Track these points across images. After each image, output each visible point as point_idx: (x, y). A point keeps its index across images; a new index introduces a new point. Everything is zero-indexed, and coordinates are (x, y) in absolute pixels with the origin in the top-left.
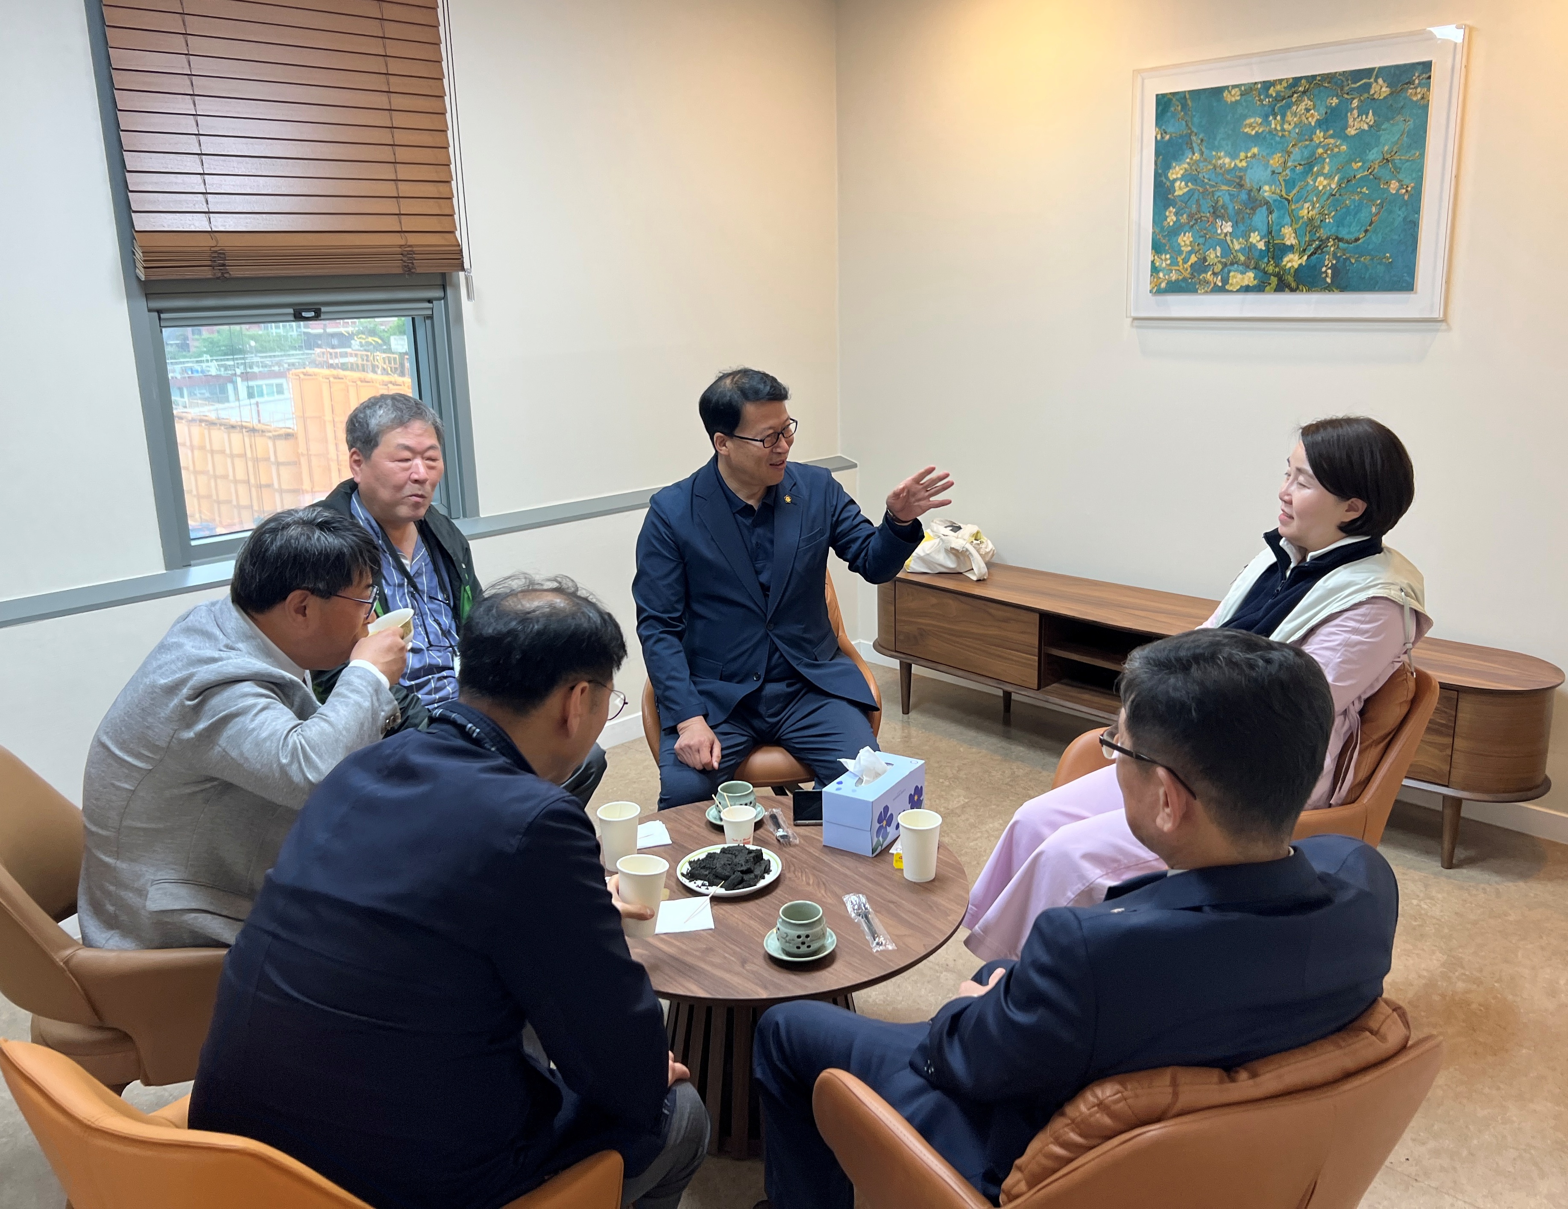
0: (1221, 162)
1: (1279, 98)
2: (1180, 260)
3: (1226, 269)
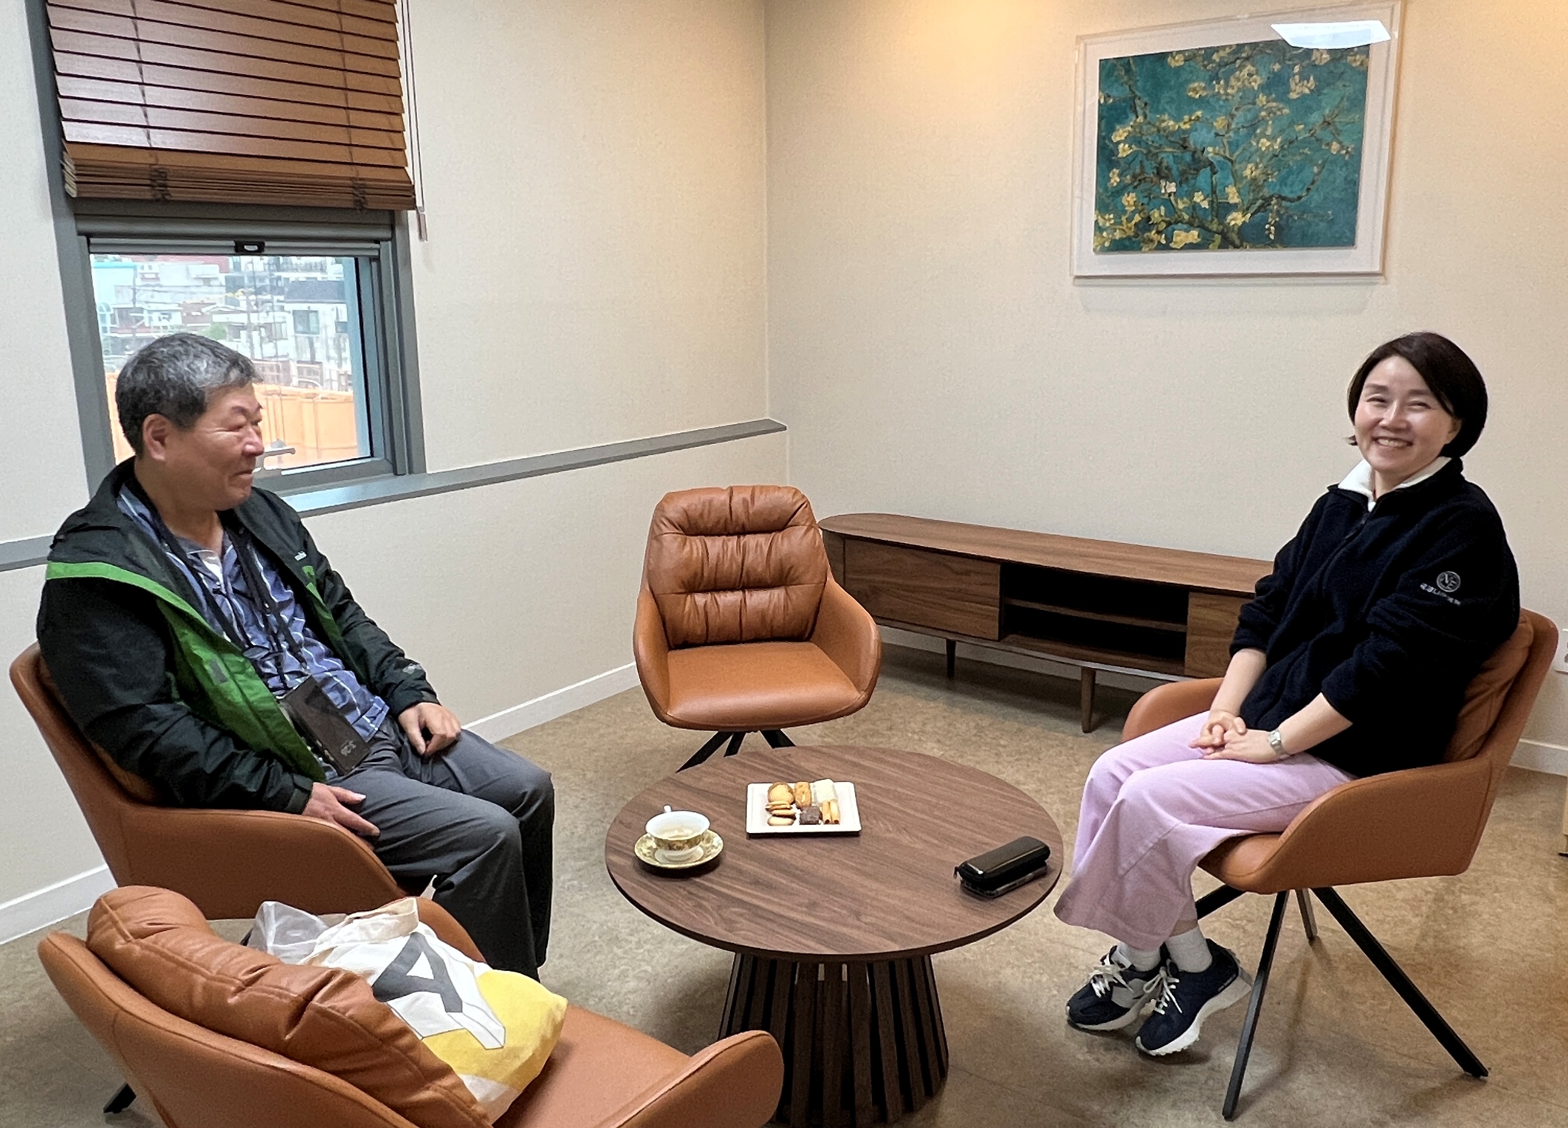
0: (1164, 125)
1: (1223, 64)
2: (1124, 218)
3: (1170, 229)
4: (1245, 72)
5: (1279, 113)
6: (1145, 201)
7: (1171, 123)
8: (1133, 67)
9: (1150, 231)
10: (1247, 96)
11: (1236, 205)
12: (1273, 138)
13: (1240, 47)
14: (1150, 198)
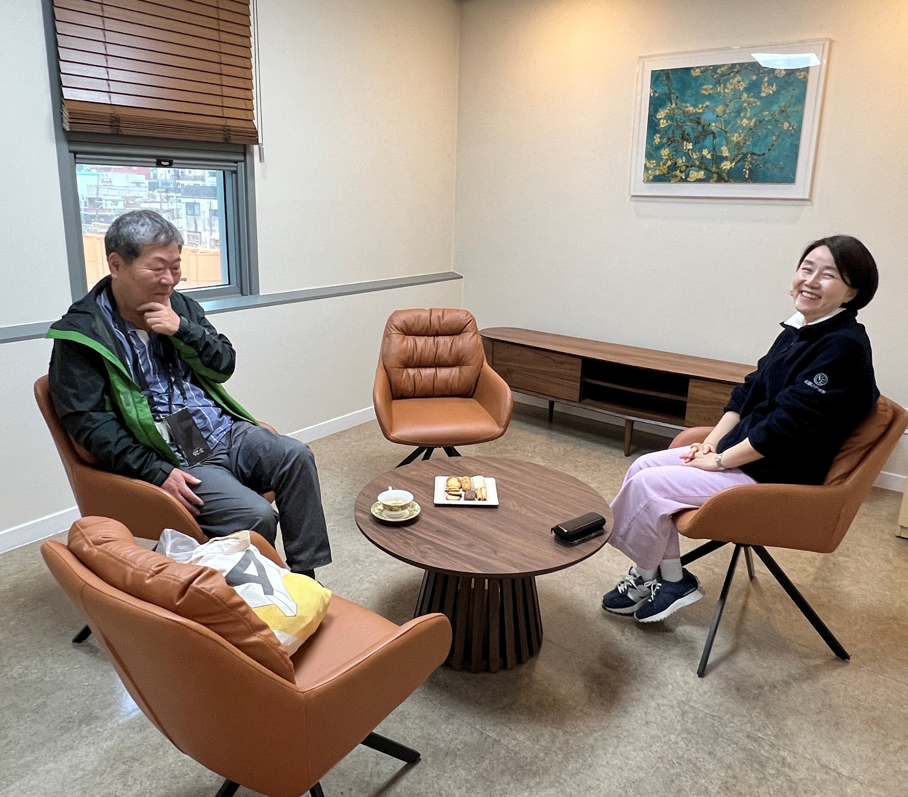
0: (687, 109)
1: (722, 75)
2: (661, 164)
3: (688, 169)
4: (736, 80)
5: (754, 104)
6: (674, 153)
7: (691, 109)
8: (671, 76)
9: (676, 170)
10: (737, 95)
11: (727, 157)
12: (750, 119)
13: (734, 65)
14: (677, 152)
